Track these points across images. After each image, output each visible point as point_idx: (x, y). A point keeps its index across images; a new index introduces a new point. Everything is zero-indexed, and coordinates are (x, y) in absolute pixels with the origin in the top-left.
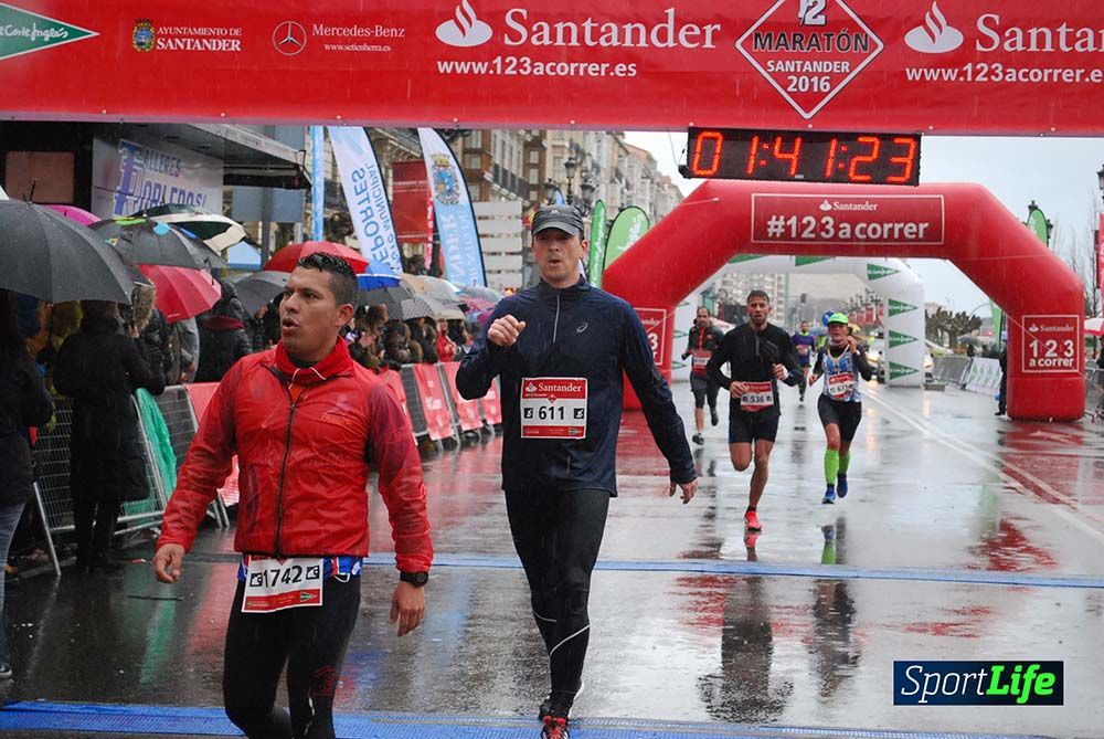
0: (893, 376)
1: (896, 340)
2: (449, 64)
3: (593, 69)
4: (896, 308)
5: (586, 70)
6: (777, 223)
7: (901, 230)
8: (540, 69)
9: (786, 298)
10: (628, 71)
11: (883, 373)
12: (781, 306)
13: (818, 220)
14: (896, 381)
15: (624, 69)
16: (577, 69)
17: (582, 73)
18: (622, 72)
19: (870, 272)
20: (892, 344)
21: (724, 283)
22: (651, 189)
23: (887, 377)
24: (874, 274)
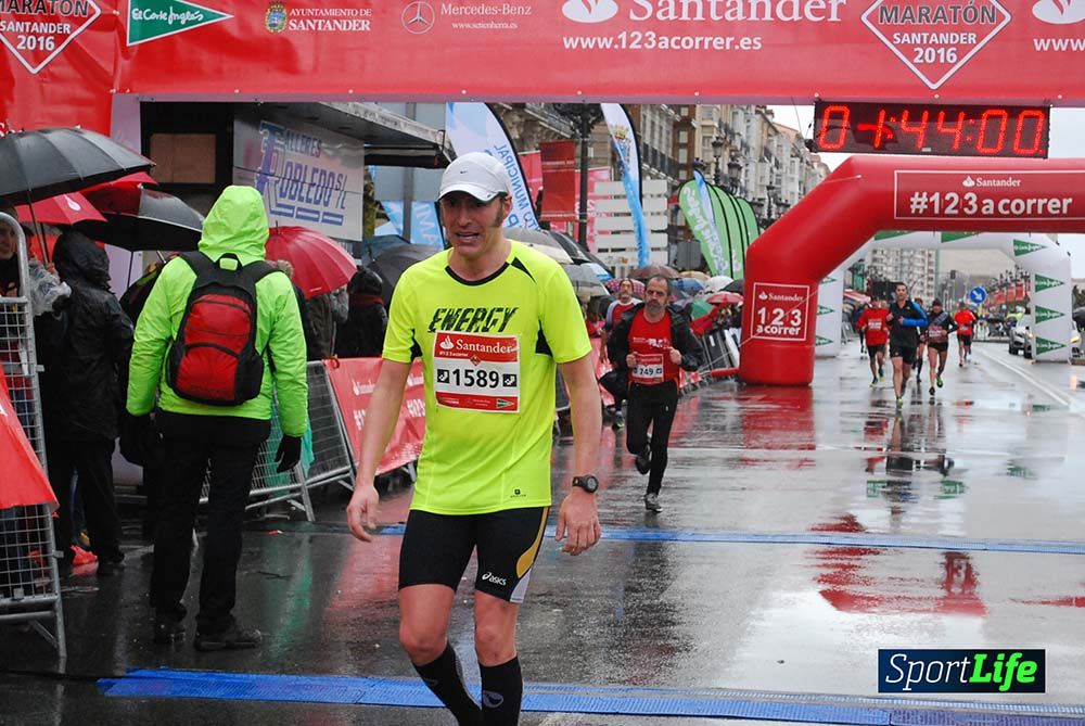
0: (1039, 351)
1: (1042, 315)
2: (574, 40)
3: (718, 42)
4: (1043, 283)
5: (711, 43)
6: (920, 200)
7: (1045, 206)
8: (665, 43)
9: (937, 274)
10: (753, 44)
11: (1030, 348)
12: (931, 283)
13: (961, 196)
14: (1043, 356)
15: (750, 42)
16: (702, 43)
17: (706, 47)
18: (746, 46)
19: (1017, 248)
20: (1038, 320)
21: (875, 260)
22: (801, 167)
23: (1033, 352)
24: (1021, 250)
